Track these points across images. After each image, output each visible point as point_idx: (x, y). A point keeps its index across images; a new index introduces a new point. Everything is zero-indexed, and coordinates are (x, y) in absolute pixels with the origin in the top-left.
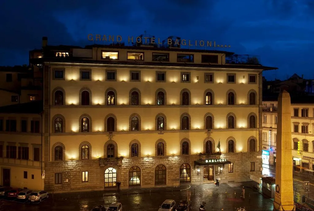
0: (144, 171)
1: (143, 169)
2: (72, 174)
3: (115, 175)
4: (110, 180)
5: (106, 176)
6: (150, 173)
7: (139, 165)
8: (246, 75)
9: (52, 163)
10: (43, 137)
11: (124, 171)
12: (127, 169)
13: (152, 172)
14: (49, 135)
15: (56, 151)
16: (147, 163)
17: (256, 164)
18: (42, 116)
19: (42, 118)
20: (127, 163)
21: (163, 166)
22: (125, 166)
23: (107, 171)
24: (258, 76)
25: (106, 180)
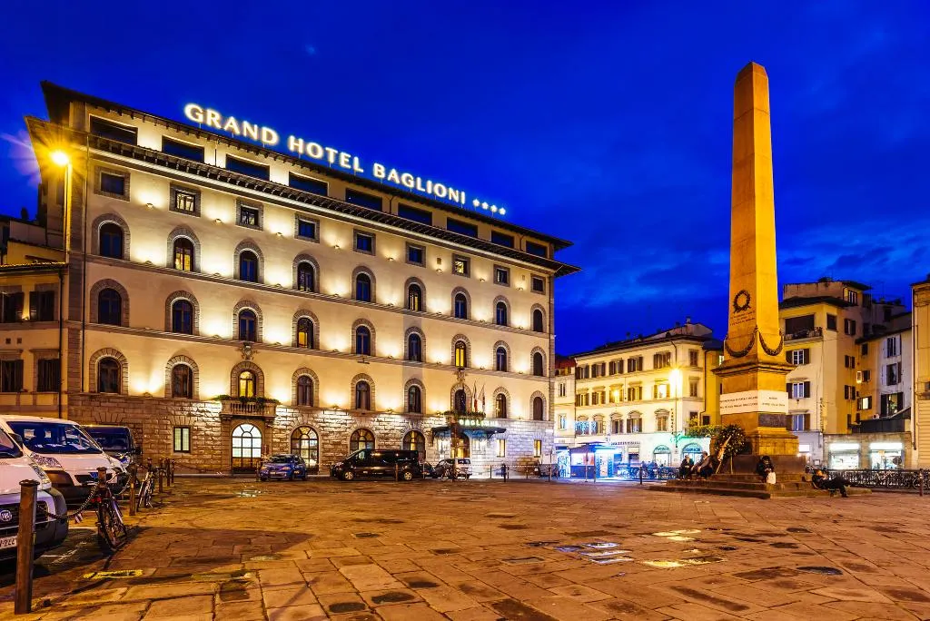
0: (326, 438)
1: (323, 435)
2: (145, 431)
3: (258, 443)
4: (247, 454)
5: (236, 442)
6: (339, 443)
7: (314, 424)
8: (528, 273)
9: (92, 397)
10: (66, 331)
11: (280, 436)
12: (288, 432)
13: (344, 442)
14: (80, 327)
15: (102, 371)
16: (334, 421)
17: (543, 443)
18: (61, 277)
19: (62, 284)
20: (286, 417)
21: (368, 431)
22: (283, 423)
23: (238, 432)
24: (547, 280)
25: (236, 453)
